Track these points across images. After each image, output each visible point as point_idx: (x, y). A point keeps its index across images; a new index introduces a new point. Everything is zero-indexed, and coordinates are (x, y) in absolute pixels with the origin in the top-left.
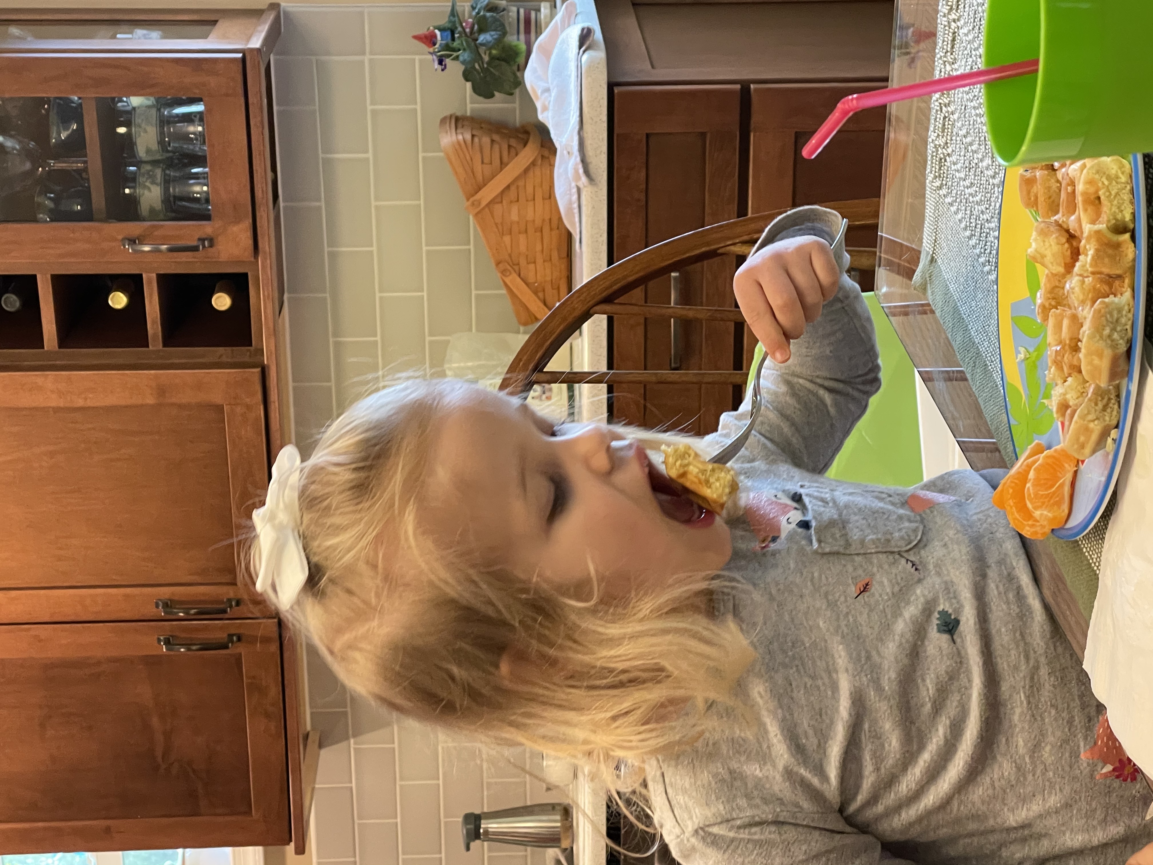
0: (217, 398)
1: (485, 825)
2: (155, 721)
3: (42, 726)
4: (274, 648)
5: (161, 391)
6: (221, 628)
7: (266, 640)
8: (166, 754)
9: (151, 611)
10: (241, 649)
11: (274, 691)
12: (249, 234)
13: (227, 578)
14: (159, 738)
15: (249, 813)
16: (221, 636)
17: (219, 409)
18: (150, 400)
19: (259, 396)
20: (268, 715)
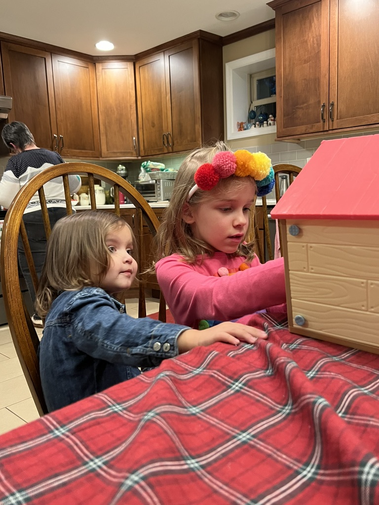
2: (305, 105)
3: (305, 79)
4: (322, 130)
6: (327, 117)
7: (323, 128)
8: (297, 108)
9: (331, 101)
10: (321, 122)
11: (311, 131)
13: (339, 118)
14: (302, 106)
15: (284, 128)
16: (325, 118)
20: (306, 130)
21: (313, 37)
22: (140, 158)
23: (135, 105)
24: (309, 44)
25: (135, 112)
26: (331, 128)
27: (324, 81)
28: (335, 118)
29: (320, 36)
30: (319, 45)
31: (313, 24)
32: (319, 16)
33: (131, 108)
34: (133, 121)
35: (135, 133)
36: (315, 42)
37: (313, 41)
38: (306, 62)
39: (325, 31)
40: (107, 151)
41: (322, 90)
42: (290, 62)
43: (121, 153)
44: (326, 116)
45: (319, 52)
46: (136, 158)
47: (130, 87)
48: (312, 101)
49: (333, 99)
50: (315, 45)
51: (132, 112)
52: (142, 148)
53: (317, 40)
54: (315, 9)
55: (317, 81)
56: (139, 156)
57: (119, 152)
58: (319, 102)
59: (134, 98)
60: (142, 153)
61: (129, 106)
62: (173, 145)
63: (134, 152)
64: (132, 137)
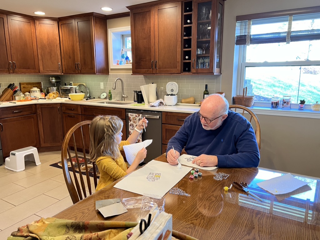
0: (177, 68)
2: (145, 59)
3: (144, 47)
4: (152, 73)
5: (178, 62)
7: (153, 72)
8: (141, 60)
9: (156, 60)
10: (152, 69)
11: (148, 73)
12: (195, 72)
14: (143, 60)
15: (136, 69)
17: (176, 68)
18: (177, 61)
19: (177, 73)
20: (145, 72)
21: (148, 28)
22: (63, 74)
23: (59, 45)
24: (146, 30)
26: (156, 73)
27: (152, 50)
28: (157, 68)
29: (150, 28)
30: (150, 32)
31: (147, 21)
32: (150, 18)
33: (57, 47)
34: (58, 54)
35: (60, 60)
36: (148, 30)
37: (147, 30)
38: (144, 39)
39: (153, 26)
40: (43, 69)
41: (151, 54)
42: (137, 38)
43: (51, 71)
44: (154, 67)
45: (150, 35)
46: (60, 74)
47: (56, 35)
48: (147, 58)
49: (157, 60)
50: (148, 32)
51: (57, 49)
52: (64, 69)
53: (149, 30)
54: (148, 14)
55: (149, 49)
56: (62, 73)
57: (50, 71)
58: (151, 59)
59: (59, 42)
60: (64, 72)
61: (56, 45)
62: (81, 69)
63: (60, 71)
64: (58, 63)
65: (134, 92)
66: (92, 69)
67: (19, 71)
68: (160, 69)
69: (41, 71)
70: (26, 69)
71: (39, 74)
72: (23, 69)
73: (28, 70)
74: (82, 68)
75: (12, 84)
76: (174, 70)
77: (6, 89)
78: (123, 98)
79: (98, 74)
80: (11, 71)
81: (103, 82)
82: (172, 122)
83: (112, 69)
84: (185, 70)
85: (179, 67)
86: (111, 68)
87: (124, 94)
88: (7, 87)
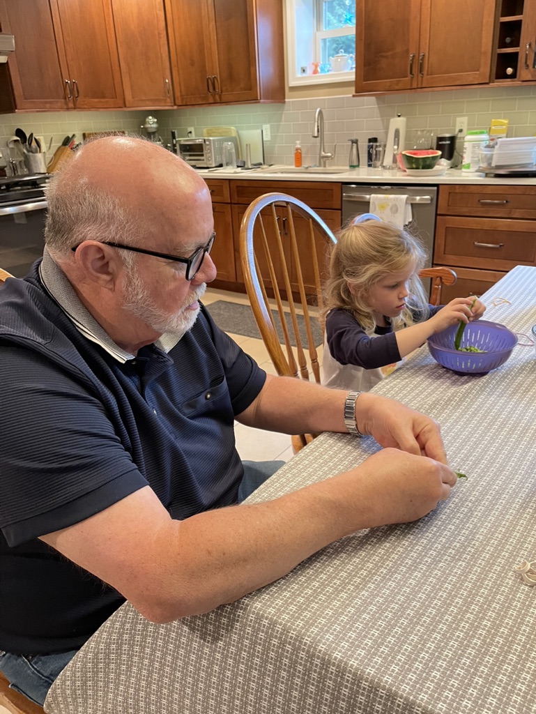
0: (481, 70)
1: (355, 145)
2: (390, 53)
3: (392, 19)
4: (409, 87)
5: (485, 53)
7: (411, 86)
8: (382, 56)
9: (422, 51)
10: (410, 78)
11: (397, 87)
12: (528, 79)
13: (429, 73)
14: (386, 54)
15: (364, 81)
16: (413, 73)
17: (478, 70)
18: (483, 50)
19: (480, 82)
20: (390, 86)
22: (175, 107)
23: (165, 33)
25: (166, 43)
26: (419, 86)
27: (414, 25)
28: (425, 73)
33: (160, 37)
34: (164, 55)
35: (168, 74)
40: (133, 98)
41: (411, 35)
43: (151, 100)
44: (415, 70)
46: (171, 108)
47: (158, 7)
48: (399, 49)
49: (425, 50)
51: (161, 43)
52: (178, 94)
55: (405, 23)
56: (175, 104)
57: (148, 100)
58: (407, 51)
59: (164, 24)
60: (179, 102)
61: (157, 34)
62: (221, 92)
63: (168, 100)
64: (164, 79)
65: (350, 143)
66: (251, 90)
67: (86, 104)
68: (431, 75)
69: (129, 101)
70: (97, 98)
71: (125, 109)
72: (93, 97)
73: (102, 100)
74: (224, 88)
75: (70, 136)
76: (470, 76)
77: (59, 148)
78: (323, 160)
79: (264, 103)
80: (71, 105)
81: (269, 122)
82: (465, 210)
83: (293, 89)
84: (501, 75)
85: (486, 65)
86: (290, 85)
87: (324, 151)
88: (60, 144)
